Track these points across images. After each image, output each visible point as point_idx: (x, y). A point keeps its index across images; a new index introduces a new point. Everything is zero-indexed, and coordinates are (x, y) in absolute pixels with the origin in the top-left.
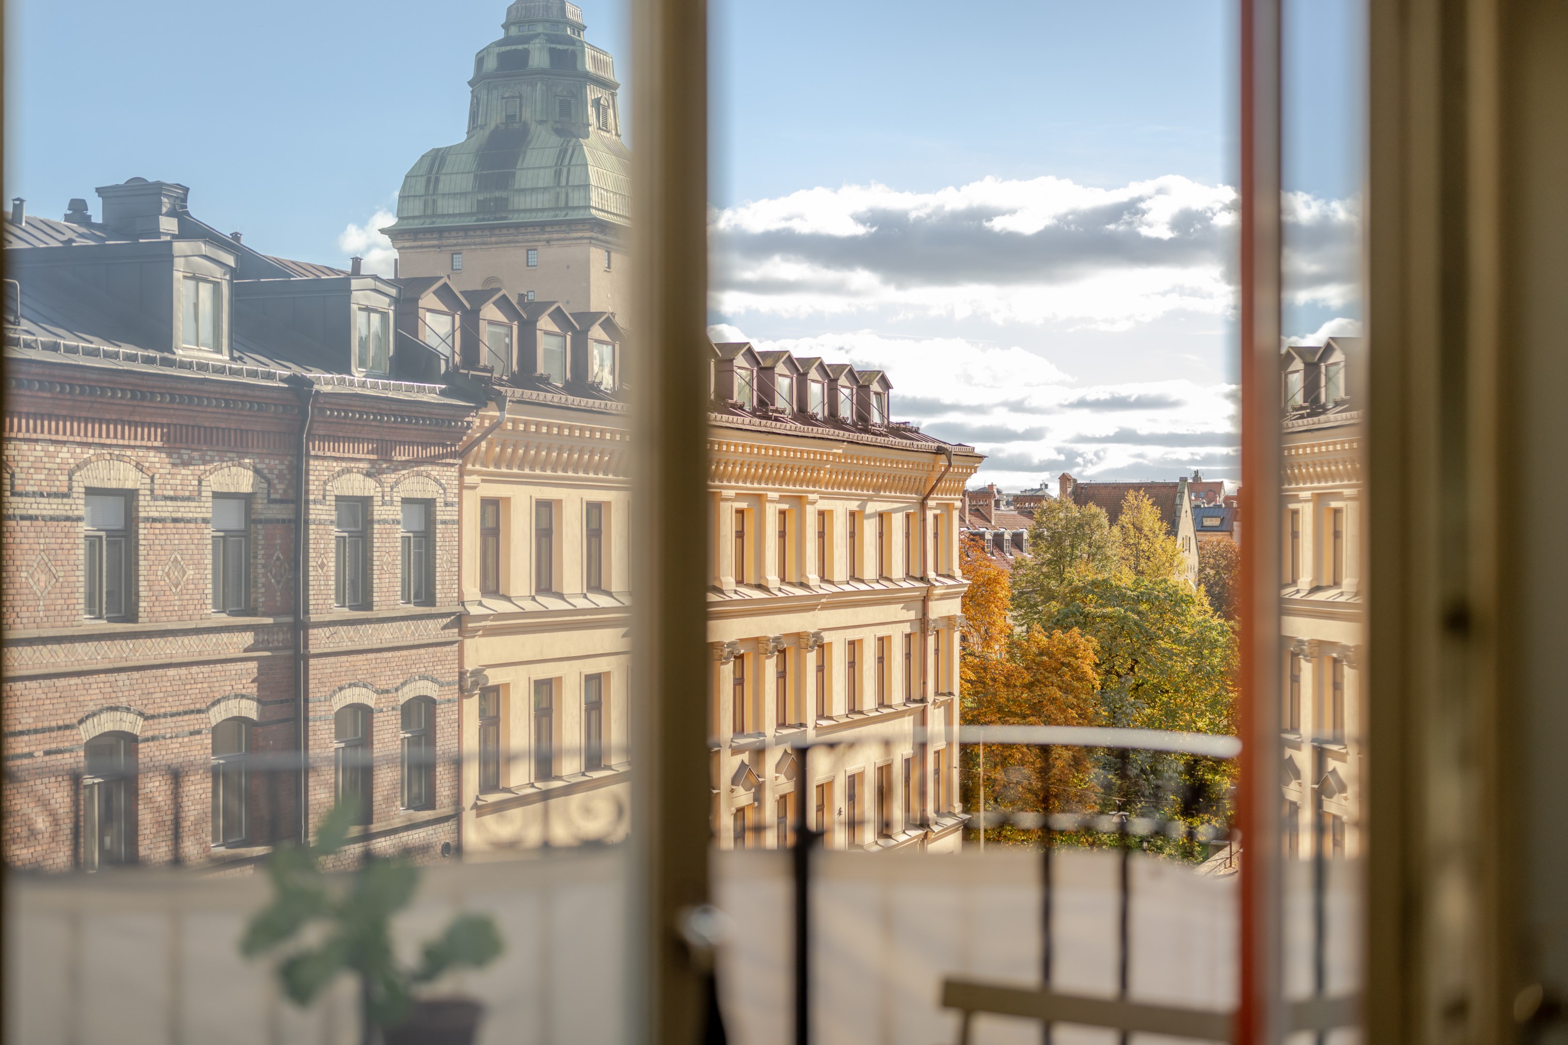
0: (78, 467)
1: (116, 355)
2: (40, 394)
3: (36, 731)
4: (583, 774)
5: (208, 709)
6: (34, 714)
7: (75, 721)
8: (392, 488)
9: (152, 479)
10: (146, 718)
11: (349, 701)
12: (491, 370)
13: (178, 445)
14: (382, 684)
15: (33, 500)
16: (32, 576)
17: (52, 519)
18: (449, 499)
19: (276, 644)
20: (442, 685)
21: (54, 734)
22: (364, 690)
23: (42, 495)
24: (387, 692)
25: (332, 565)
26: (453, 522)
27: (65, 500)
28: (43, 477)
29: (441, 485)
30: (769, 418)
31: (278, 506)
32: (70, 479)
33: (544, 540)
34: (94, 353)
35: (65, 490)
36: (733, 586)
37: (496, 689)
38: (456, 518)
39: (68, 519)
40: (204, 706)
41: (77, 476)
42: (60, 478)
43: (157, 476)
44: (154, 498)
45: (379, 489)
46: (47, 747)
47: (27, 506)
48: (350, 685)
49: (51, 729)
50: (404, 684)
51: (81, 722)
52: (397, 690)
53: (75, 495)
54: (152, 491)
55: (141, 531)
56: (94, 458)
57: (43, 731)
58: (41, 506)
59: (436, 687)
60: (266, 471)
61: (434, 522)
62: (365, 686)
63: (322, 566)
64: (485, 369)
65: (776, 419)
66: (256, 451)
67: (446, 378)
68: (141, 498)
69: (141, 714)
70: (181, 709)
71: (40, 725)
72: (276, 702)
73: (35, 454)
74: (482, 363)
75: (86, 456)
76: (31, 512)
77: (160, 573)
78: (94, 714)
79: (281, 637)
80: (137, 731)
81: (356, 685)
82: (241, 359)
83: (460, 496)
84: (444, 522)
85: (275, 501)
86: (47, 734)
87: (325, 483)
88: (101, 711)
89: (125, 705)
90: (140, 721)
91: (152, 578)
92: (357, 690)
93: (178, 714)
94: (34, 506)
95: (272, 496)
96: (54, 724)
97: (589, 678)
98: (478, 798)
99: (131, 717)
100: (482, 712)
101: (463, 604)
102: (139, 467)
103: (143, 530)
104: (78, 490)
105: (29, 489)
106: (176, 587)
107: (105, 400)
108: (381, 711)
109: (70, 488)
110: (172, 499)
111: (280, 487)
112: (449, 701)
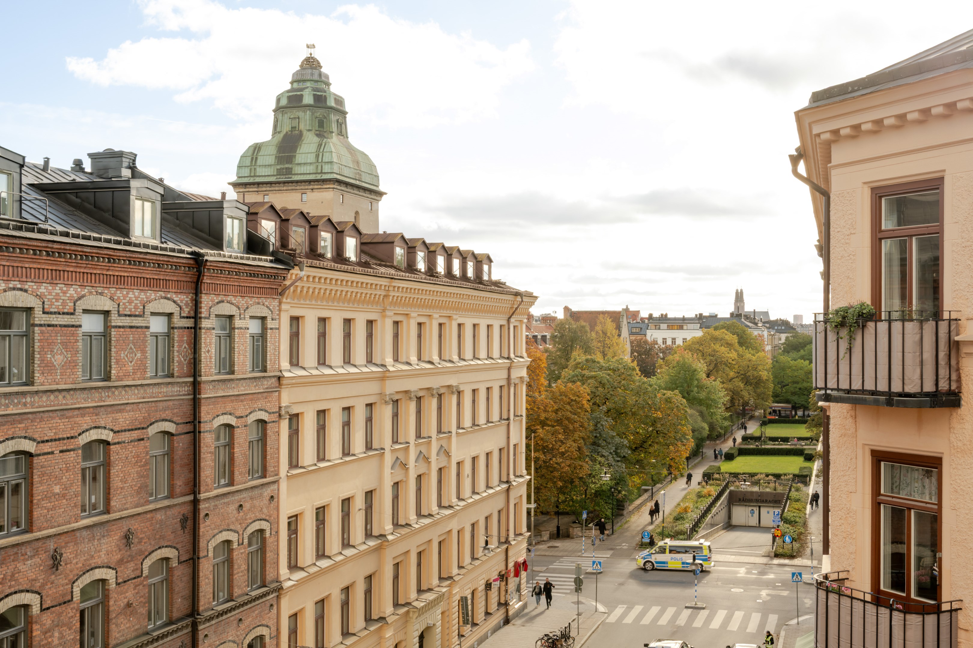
0: (80, 299)
1: (99, 240)
2: (59, 259)
3: (55, 440)
4: (341, 459)
5: (148, 427)
6: (54, 431)
7: (77, 434)
8: (245, 311)
9: (119, 305)
10: (115, 432)
11: (222, 423)
12: (295, 250)
13: (132, 287)
14: (239, 413)
15: (54, 316)
16: (54, 356)
17: (65, 326)
18: (274, 317)
19: (184, 392)
20: (270, 413)
21: (65, 441)
22: (230, 416)
23: (59, 314)
24: (242, 417)
25: (213, 351)
26: (276, 329)
27: (72, 316)
28: (60, 304)
29: (270, 309)
30: (434, 276)
31: (185, 320)
32: (75, 305)
33: (322, 338)
34: (88, 238)
35: (72, 311)
36: (416, 362)
37: (297, 415)
38: (277, 327)
39: (73, 326)
40: (146, 426)
41: (78, 303)
42: (69, 304)
43: (121, 304)
44: (120, 315)
45: (238, 311)
46: (61, 448)
47: (51, 319)
48: (222, 414)
49: (64, 439)
50: (250, 413)
51: (79, 435)
52: (247, 416)
53: (77, 314)
54: (118, 311)
55: (112, 333)
56: (87, 294)
57: (59, 439)
58: (59, 319)
59: (267, 414)
60: (179, 302)
61: (266, 329)
62: (230, 414)
63: (208, 351)
64: (291, 250)
65: (437, 277)
66: (174, 291)
67: (273, 254)
68: (112, 315)
69: (112, 430)
70: (134, 427)
71: (57, 437)
72: (184, 423)
73: (56, 291)
74: (290, 247)
75: (83, 293)
76: (53, 323)
77: (122, 355)
78: (87, 430)
79: (186, 389)
80: (110, 439)
81: (225, 414)
82: (166, 242)
83: (279, 315)
84: (271, 329)
85: (184, 317)
86: (61, 441)
87: (210, 308)
88: (91, 429)
89: (103, 425)
90: (111, 434)
91: (118, 358)
92: (226, 416)
93: (132, 430)
94: (55, 319)
95: (182, 315)
96: (65, 436)
97: (344, 409)
98: (288, 472)
99: (106, 432)
100: (290, 427)
101: (281, 371)
102: (112, 299)
103: (114, 332)
104: (79, 310)
105: (52, 310)
106: (131, 362)
107: (94, 263)
108: (238, 427)
109: (75, 310)
110: (130, 316)
111: (187, 310)
112: (274, 422)
